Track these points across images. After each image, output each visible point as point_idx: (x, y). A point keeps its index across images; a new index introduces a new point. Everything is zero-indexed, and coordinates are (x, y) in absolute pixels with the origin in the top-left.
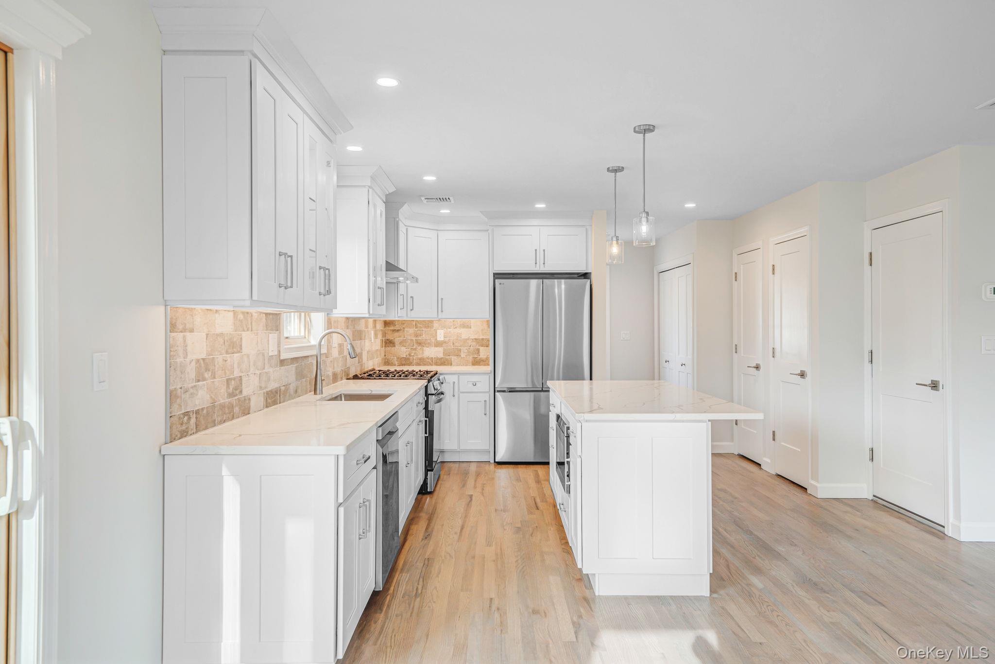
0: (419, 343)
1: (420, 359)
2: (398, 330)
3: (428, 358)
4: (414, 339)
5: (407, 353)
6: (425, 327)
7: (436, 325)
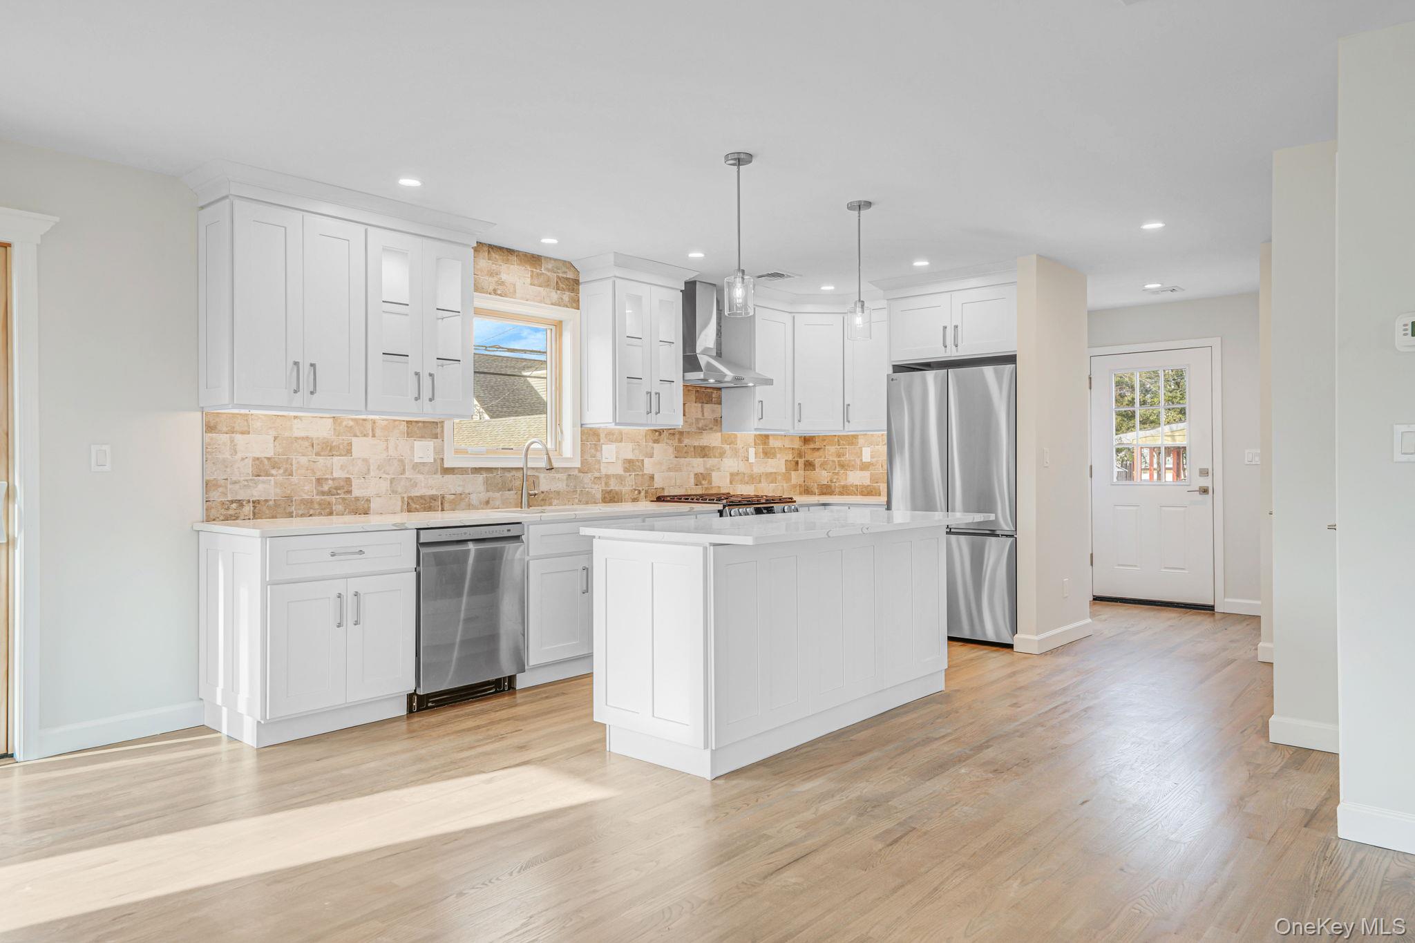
0: (842, 466)
1: (843, 487)
2: (818, 449)
3: (852, 486)
4: (836, 459)
5: (829, 479)
6: (849, 444)
7: (861, 441)
